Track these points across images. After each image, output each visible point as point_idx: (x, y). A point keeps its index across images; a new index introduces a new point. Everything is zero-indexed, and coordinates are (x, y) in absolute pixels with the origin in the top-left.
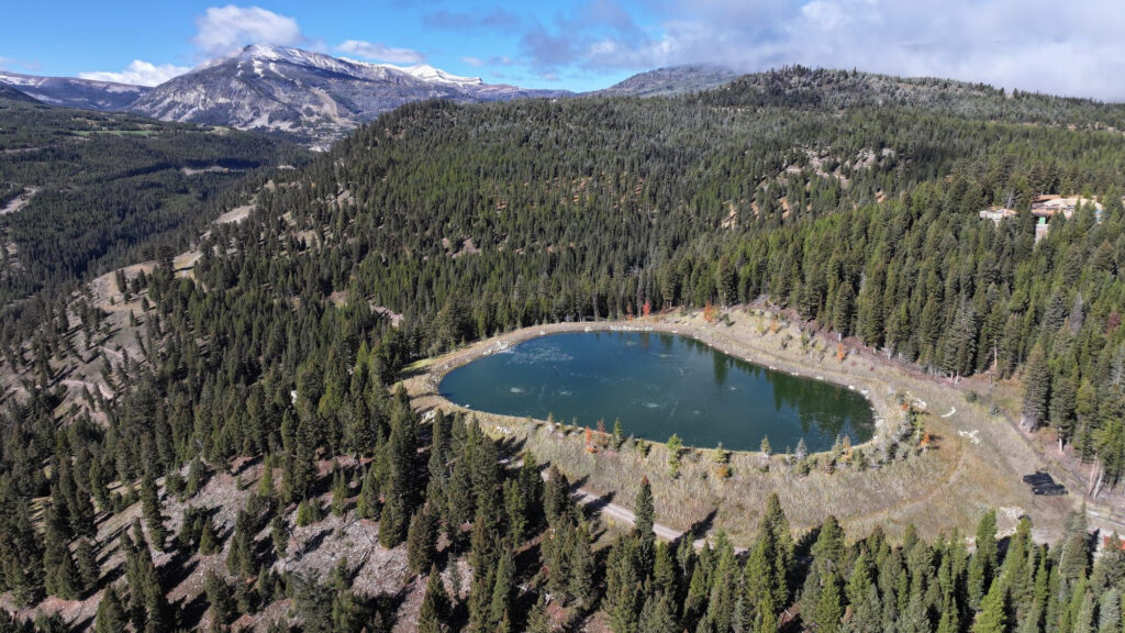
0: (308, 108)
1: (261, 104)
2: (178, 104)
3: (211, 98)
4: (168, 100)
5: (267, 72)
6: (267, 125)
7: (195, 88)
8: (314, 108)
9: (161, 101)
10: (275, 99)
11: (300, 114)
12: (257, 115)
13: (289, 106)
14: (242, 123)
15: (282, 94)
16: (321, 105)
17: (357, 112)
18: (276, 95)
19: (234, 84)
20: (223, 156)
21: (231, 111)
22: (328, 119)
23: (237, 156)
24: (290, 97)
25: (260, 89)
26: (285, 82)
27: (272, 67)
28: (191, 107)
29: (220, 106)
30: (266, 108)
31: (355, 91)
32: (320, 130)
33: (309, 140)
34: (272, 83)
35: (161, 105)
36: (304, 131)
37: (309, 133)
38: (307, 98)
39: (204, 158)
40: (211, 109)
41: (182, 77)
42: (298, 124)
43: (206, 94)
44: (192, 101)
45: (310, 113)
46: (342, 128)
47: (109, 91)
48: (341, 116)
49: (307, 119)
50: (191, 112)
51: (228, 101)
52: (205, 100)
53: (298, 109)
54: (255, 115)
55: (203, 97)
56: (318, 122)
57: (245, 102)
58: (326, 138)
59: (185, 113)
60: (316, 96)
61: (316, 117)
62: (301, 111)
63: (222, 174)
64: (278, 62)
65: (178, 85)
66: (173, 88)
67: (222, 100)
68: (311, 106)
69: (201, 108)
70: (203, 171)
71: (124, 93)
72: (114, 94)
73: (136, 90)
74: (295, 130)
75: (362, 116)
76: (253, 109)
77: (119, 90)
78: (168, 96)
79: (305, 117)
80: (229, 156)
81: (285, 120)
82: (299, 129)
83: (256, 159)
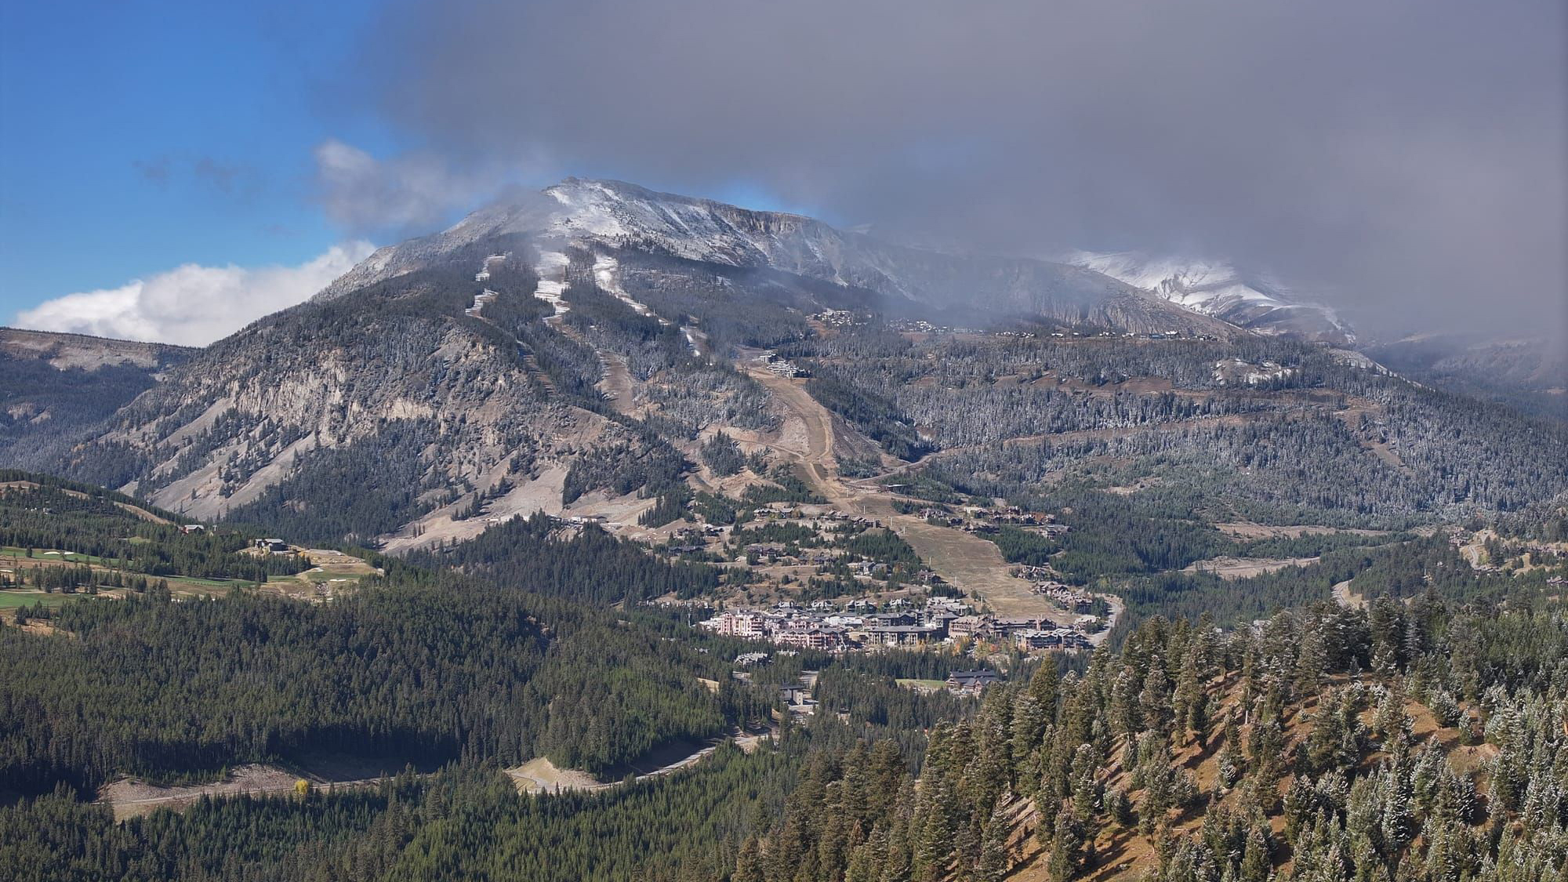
0: (721, 438)
1: (542, 425)
2: (251, 421)
3: (364, 402)
4: (220, 408)
5: (582, 293)
6: (555, 511)
7: (313, 363)
8: (746, 440)
9: (195, 412)
10: (598, 404)
11: (690, 466)
12: (526, 468)
13: (649, 433)
14: (466, 502)
15: (629, 382)
16: (774, 427)
17: (914, 454)
18: (603, 386)
19: (454, 347)
20: (297, 720)
21: (430, 451)
22: (798, 489)
23: (365, 711)
24: (654, 395)
25: (545, 363)
26: (647, 330)
27: (604, 272)
28: (294, 435)
29: (394, 433)
30: (559, 441)
31: (909, 364)
32: (758, 535)
33: (712, 582)
34: (596, 339)
35: (191, 429)
36: (698, 540)
37: (714, 548)
38: (722, 397)
39: (213, 731)
40: (362, 443)
41: (279, 320)
42: (675, 507)
43: (349, 387)
44: (294, 416)
45: (726, 459)
46: (848, 526)
47: (58, 364)
48: (848, 471)
49: (715, 484)
50: (288, 455)
51: (427, 411)
52: (343, 409)
53: (679, 444)
54: (515, 467)
55: (336, 397)
56: (758, 497)
57: (486, 417)
58: (779, 571)
59: (267, 462)
60: (753, 387)
61: (749, 475)
62: (693, 454)
63: (279, 806)
64: (628, 253)
65: (260, 350)
66: (242, 363)
67: (402, 410)
68: (733, 432)
69: (328, 439)
70: (194, 794)
71: (106, 369)
72: (75, 374)
73: (146, 361)
74: (660, 536)
75: (933, 471)
76: (511, 443)
77: (89, 360)
78: (223, 392)
79: (707, 479)
80: (328, 717)
81: (626, 489)
82: (677, 527)
83: (444, 721)
